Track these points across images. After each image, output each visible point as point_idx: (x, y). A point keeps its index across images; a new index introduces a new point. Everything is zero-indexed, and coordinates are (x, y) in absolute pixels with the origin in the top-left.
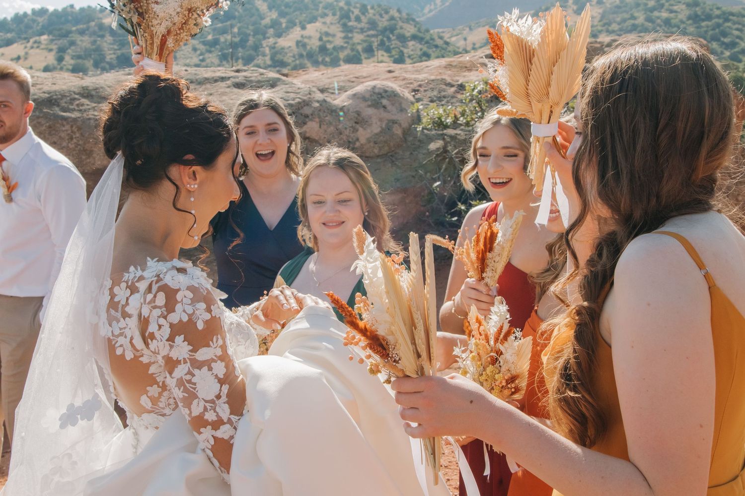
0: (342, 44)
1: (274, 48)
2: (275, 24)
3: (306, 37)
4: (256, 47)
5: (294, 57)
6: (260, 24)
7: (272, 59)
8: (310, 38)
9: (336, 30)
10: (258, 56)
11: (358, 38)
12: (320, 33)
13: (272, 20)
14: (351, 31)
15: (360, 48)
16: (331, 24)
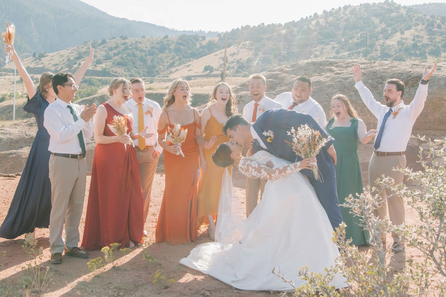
0: (427, 43)
1: (383, 46)
2: (384, 31)
3: (404, 39)
4: (372, 46)
5: (395, 51)
6: (375, 32)
7: (381, 53)
8: (407, 39)
9: (423, 34)
10: (372, 50)
11: (438, 38)
12: (414, 36)
13: (382, 29)
14: (434, 34)
15: (440, 45)
16: (421, 30)
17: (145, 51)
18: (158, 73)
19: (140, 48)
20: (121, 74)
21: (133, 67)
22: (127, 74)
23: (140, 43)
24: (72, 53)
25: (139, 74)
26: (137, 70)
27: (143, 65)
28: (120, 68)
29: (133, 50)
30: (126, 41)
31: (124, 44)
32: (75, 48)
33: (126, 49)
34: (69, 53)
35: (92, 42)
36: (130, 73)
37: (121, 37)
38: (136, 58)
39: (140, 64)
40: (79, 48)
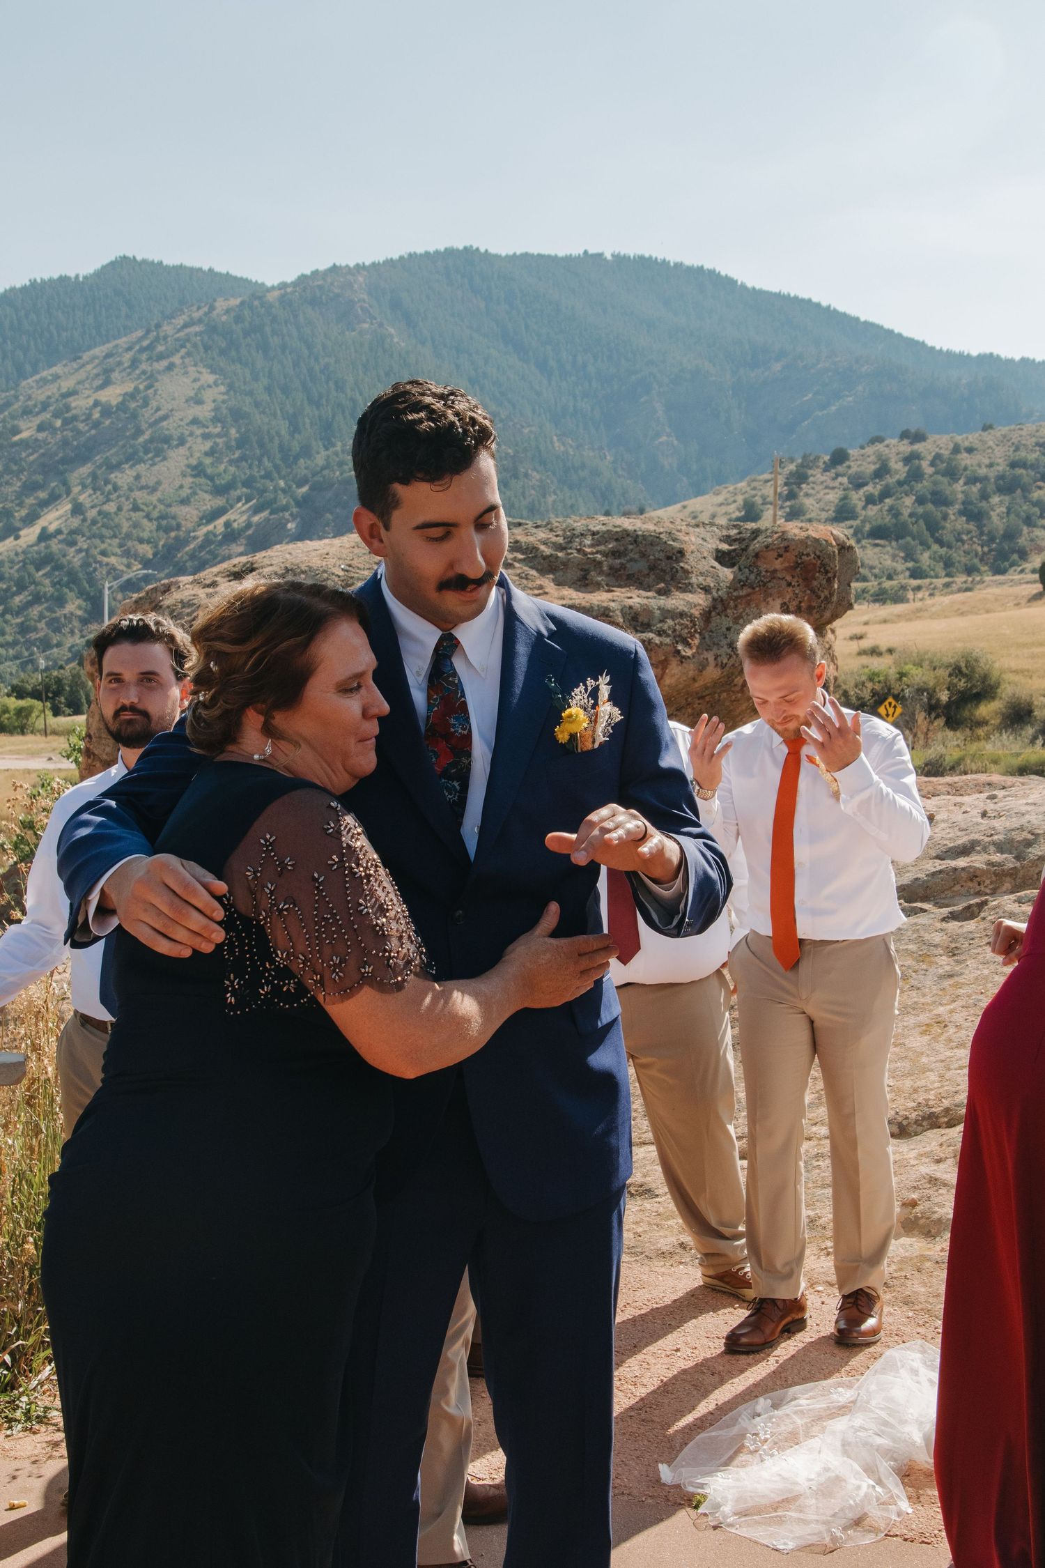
17: (984, 479)
18: (1023, 555)
19: (965, 469)
20: (876, 571)
21: (930, 540)
22: (900, 566)
23: (970, 450)
24: (728, 504)
25: (948, 564)
26: (943, 551)
27: (969, 532)
28: (877, 550)
29: (939, 477)
30: (918, 447)
31: (909, 459)
32: (742, 485)
33: (916, 475)
34: (721, 504)
35: (800, 461)
36: (910, 565)
37: (905, 435)
38: (944, 508)
39: (958, 527)
40: (754, 484)
